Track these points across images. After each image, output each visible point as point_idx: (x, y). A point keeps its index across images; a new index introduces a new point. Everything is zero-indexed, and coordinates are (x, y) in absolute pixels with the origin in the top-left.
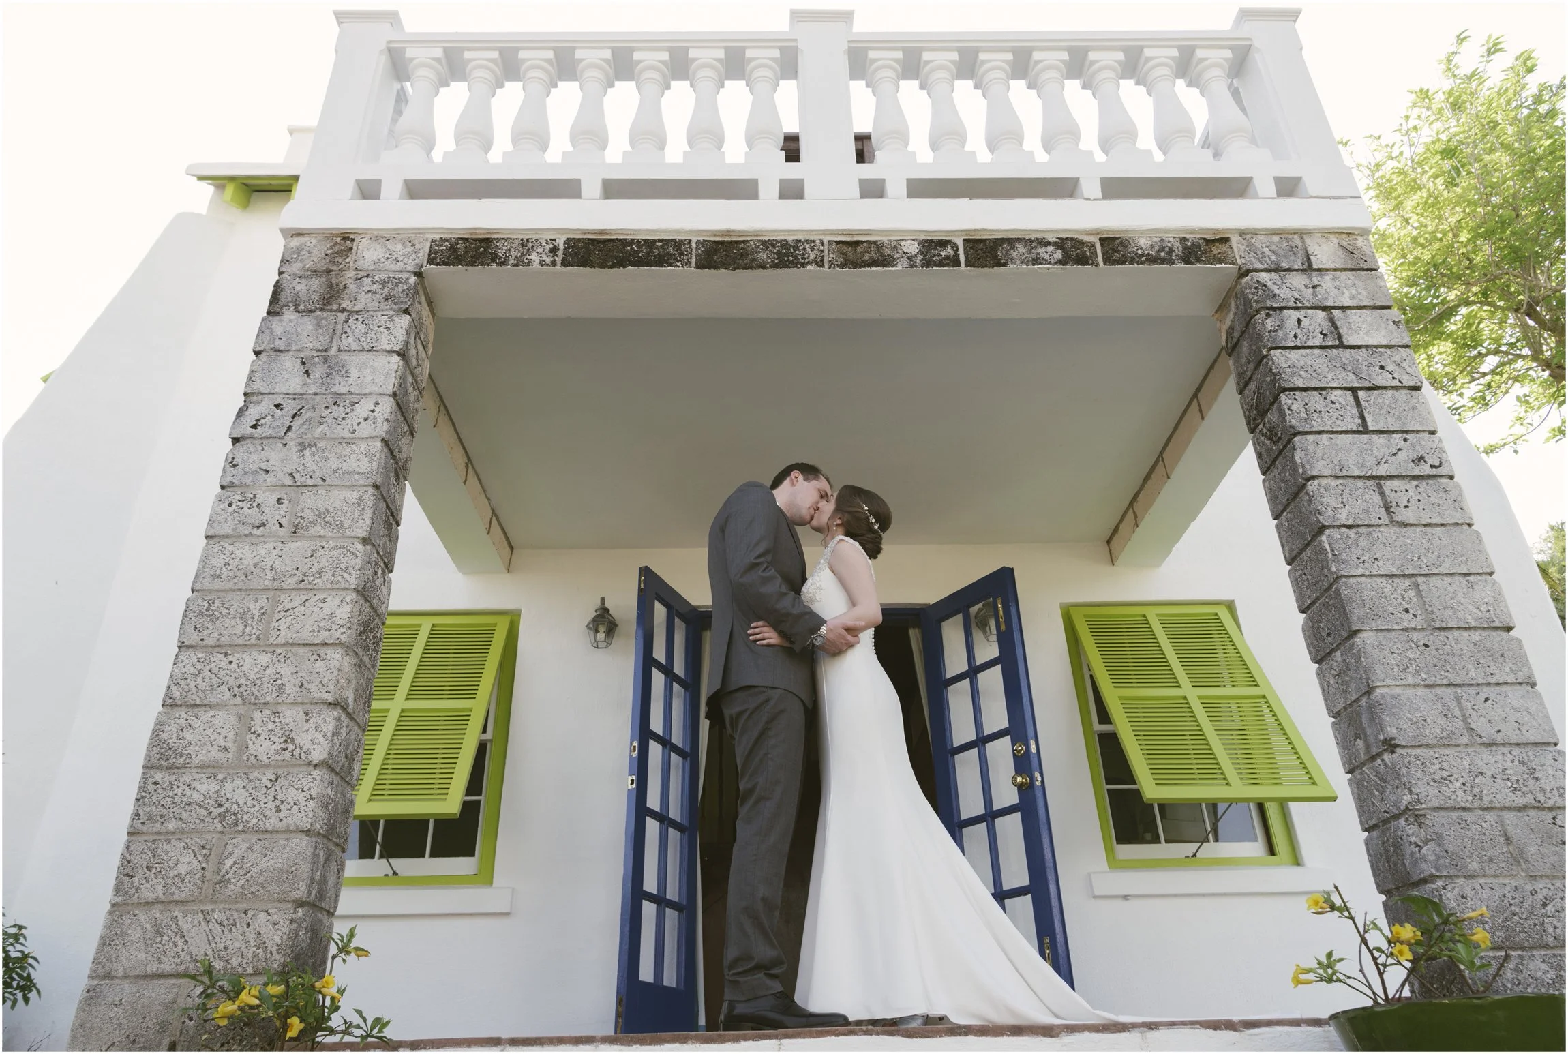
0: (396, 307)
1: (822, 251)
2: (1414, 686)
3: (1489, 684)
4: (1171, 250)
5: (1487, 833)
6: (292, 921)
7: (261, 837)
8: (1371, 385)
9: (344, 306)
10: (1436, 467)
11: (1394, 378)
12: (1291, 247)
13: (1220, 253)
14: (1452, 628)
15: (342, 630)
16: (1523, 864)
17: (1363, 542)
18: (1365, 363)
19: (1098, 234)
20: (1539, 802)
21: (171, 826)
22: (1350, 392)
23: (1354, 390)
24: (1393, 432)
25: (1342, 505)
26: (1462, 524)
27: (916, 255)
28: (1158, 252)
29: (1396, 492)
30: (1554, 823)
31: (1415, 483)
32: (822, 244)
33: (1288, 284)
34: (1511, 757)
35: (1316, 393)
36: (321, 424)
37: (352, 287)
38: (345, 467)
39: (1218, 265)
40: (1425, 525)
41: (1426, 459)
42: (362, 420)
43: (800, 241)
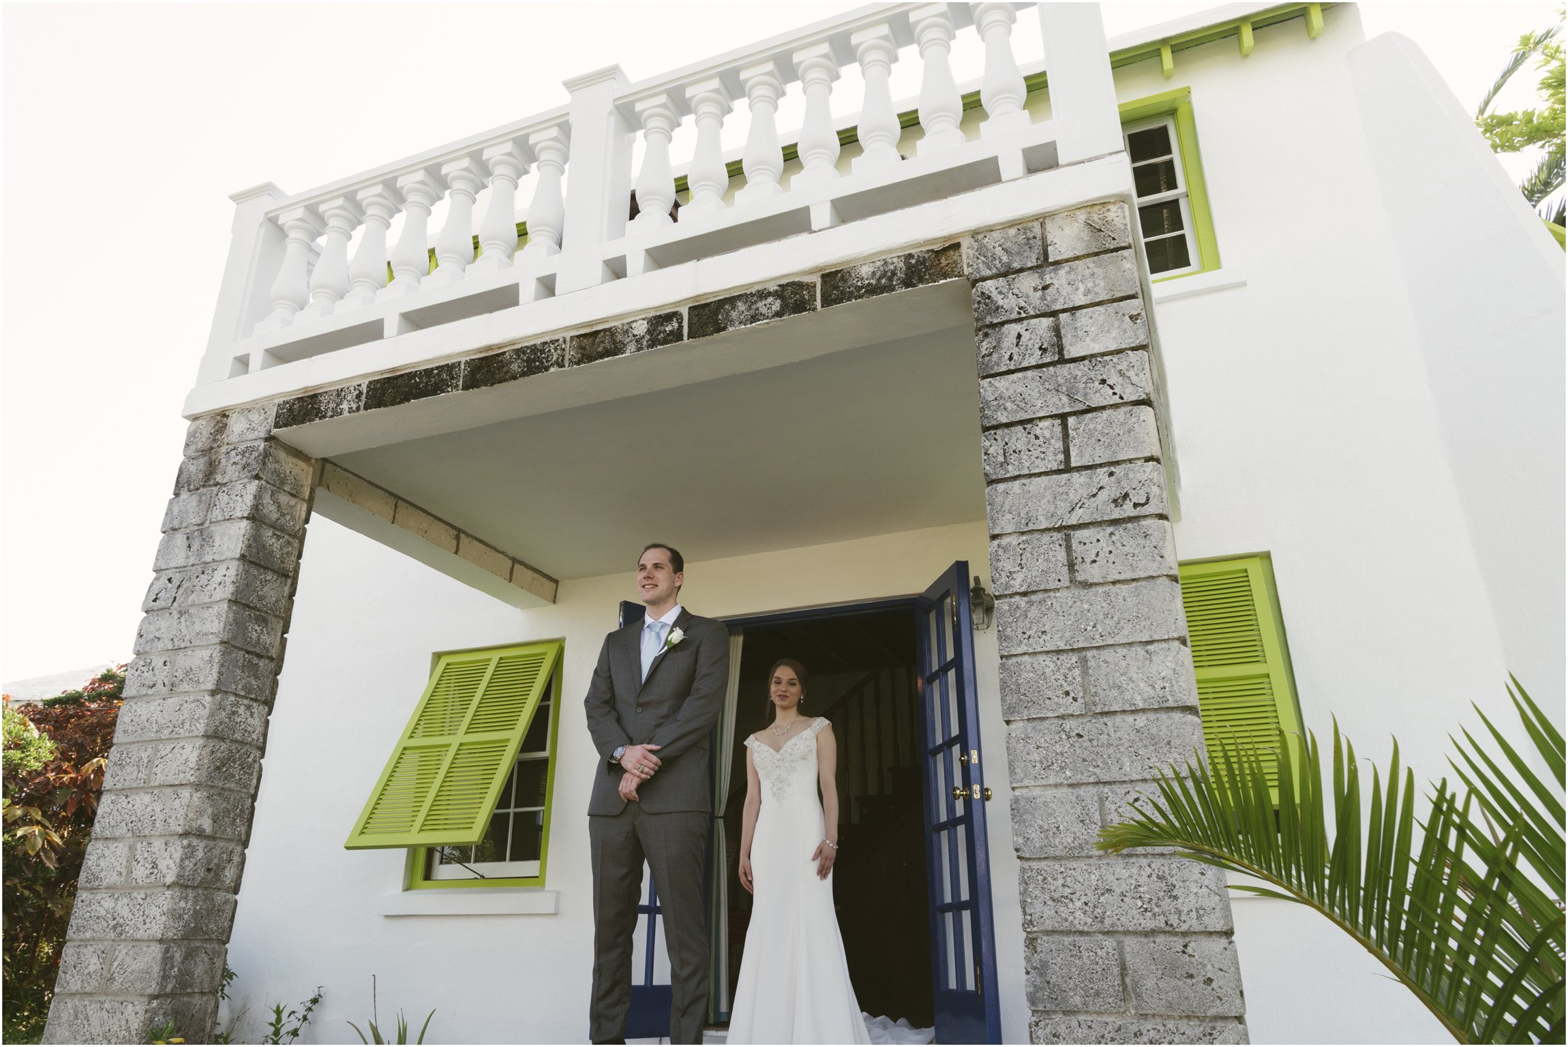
0: (249, 474)
1: (564, 350)
2: (1056, 786)
3: (1145, 780)
4: (894, 273)
5: (1100, 962)
6: (146, 1011)
7: (134, 944)
8: (1085, 407)
9: (217, 480)
10: (1143, 505)
11: (1115, 394)
12: (1028, 239)
13: (948, 264)
14: (1115, 712)
15: (192, 772)
16: (1134, 1000)
17: (1033, 613)
18: (1085, 379)
19: (820, 270)
20: (1172, 925)
21: (88, 935)
22: (1059, 421)
23: (1063, 417)
24: (1101, 465)
25: (1019, 568)
26: (1159, 576)
27: (643, 336)
28: (879, 280)
29: (1085, 544)
30: (1184, 952)
31: (1110, 529)
32: (565, 341)
33: (1016, 291)
34: (1149, 870)
35: (1020, 428)
36: (193, 592)
37: (223, 461)
38: (205, 630)
39: (942, 282)
40: (1114, 583)
41: (1131, 497)
42: (217, 585)
43: (546, 343)
